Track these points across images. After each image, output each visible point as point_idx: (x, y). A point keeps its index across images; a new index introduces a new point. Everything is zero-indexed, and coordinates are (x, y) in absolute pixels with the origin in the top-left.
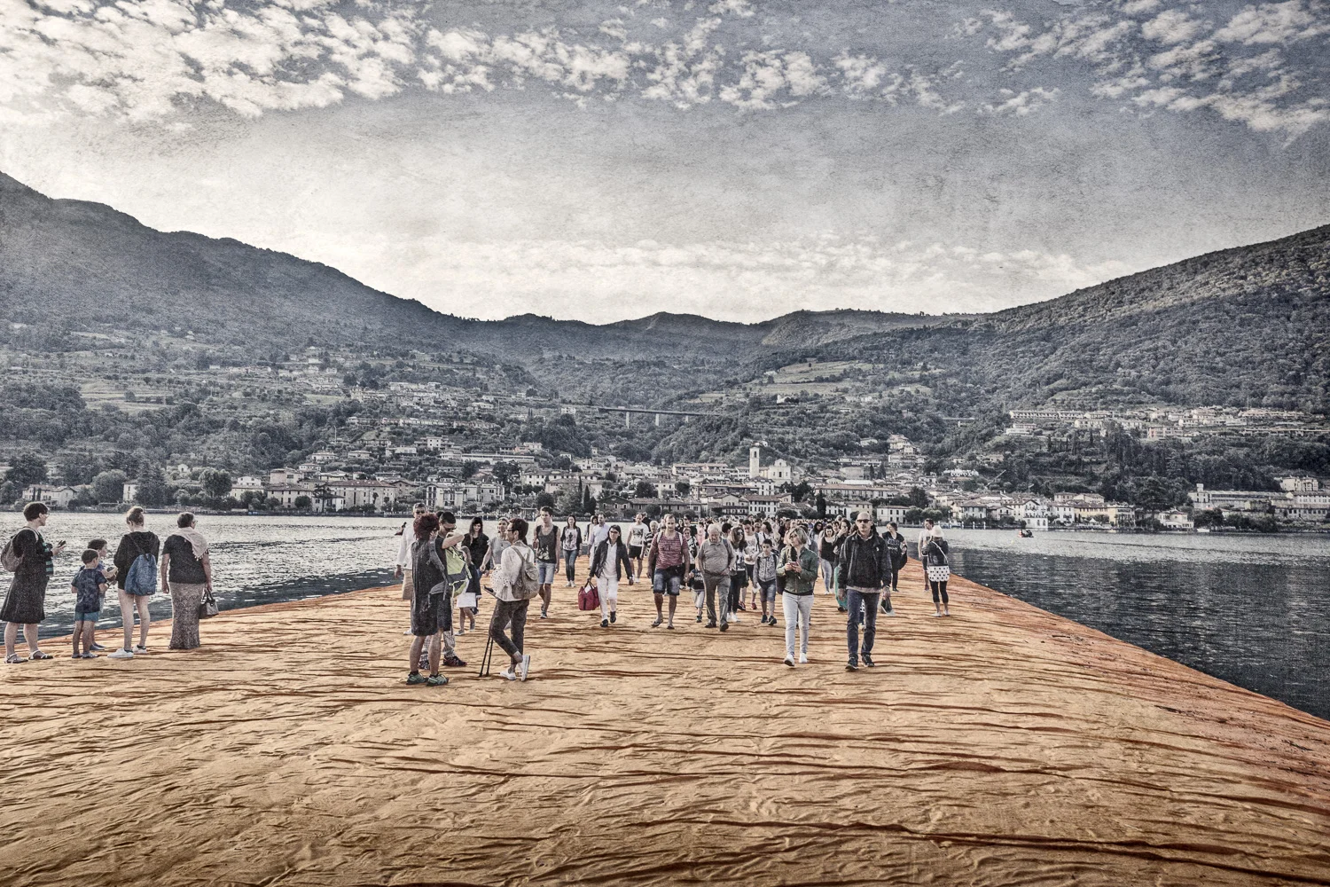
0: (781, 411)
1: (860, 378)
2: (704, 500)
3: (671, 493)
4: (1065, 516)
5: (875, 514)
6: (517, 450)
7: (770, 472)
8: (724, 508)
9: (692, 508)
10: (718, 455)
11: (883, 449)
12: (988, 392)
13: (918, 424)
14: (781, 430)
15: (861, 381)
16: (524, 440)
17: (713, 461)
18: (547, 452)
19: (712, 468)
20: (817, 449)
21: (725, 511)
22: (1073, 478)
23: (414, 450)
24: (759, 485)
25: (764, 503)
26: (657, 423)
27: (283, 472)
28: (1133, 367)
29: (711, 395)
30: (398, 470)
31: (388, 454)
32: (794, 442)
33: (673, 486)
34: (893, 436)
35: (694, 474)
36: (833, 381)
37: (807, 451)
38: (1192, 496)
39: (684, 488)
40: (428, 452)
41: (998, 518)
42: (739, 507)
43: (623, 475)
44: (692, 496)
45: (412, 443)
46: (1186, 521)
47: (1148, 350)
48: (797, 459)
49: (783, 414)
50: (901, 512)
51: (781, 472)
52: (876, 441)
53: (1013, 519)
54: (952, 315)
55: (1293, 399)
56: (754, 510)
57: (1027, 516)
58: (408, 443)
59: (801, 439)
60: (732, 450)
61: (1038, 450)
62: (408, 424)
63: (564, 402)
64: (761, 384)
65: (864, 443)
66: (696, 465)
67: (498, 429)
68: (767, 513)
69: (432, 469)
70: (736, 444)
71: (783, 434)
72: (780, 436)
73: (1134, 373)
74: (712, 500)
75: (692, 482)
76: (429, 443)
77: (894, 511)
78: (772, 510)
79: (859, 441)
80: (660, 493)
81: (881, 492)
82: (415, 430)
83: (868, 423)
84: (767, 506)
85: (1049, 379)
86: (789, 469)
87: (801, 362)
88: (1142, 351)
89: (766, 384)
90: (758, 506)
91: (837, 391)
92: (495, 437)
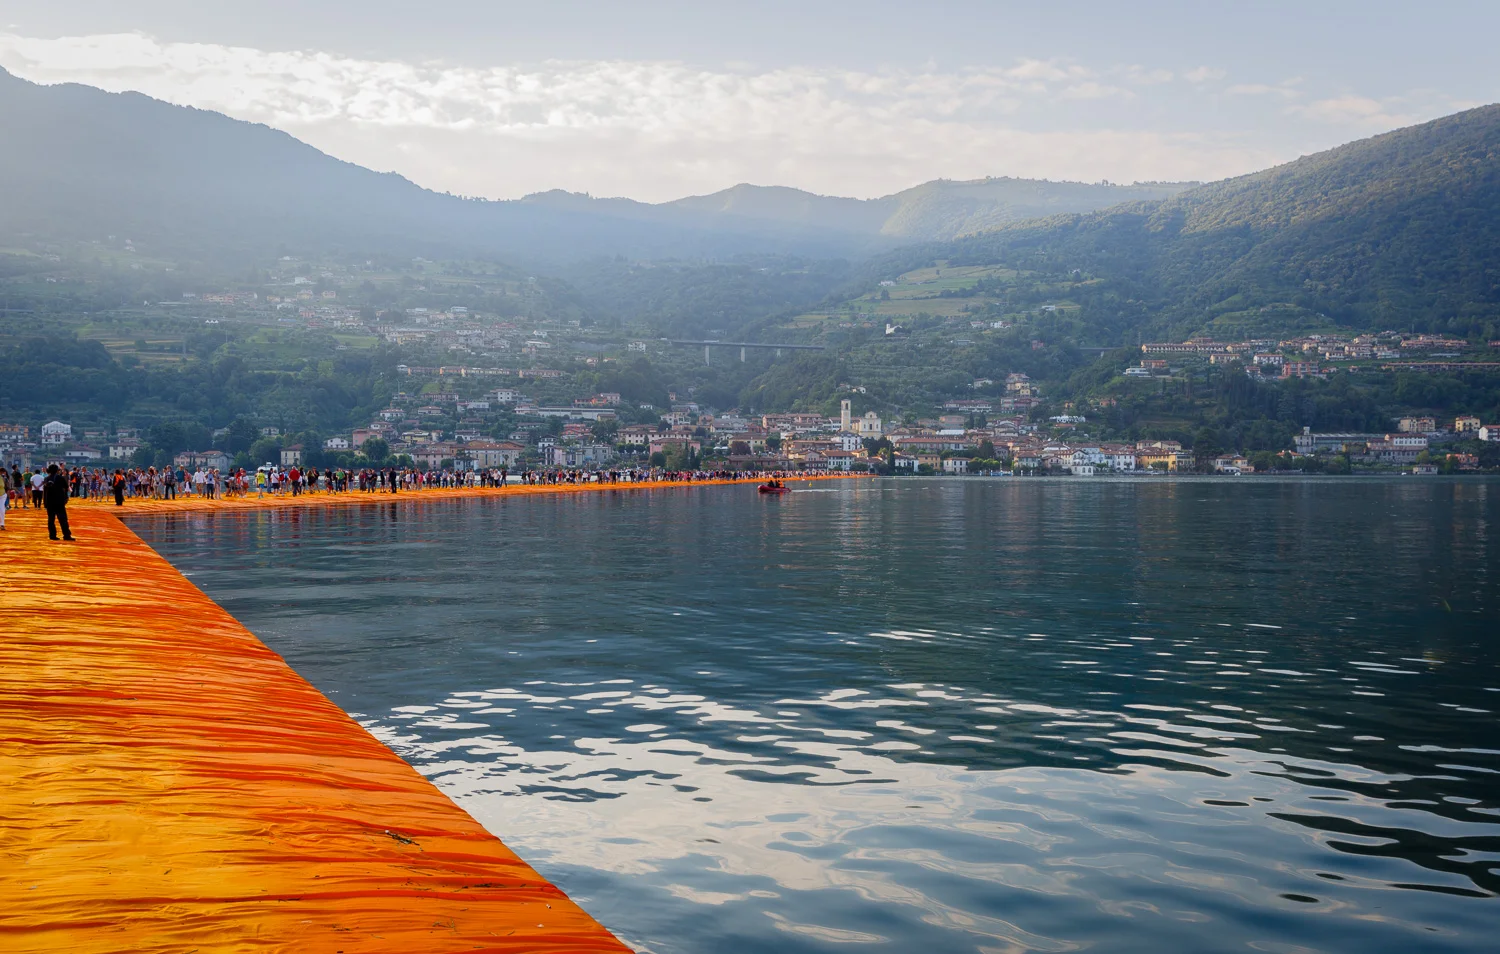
0: (889, 345)
1: (997, 291)
2: (791, 456)
3: (761, 449)
4: (1125, 464)
5: (942, 464)
6: (593, 402)
7: (861, 426)
8: (807, 462)
9: (780, 463)
10: (811, 403)
11: (998, 391)
12: (1151, 309)
13: (1047, 358)
14: (884, 372)
15: (998, 296)
16: (599, 390)
17: (806, 411)
18: (626, 403)
19: (804, 419)
20: (921, 394)
21: (808, 465)
22: (1183, 422)
23: (487, 405)
24: (846, 440)
25: (841, 458)
26: (743, 359)
27: (365, 432)
28: (1323, 278)
29: (810, 317)
30: (476, 427)
31: (460, 409)
32: (896, 386)
33: (764, 442)
34: (1013, 375)
35: (786, 425)
36: (963, 296)
37: (909, 397)
38: (1297, 439)
39: (774, 443)
40: (502, 406)
41: (1049, 466)
42: (820, 462)
43: (713, 430)
44: (781, 453)
45: (480, 396)
46: (1245, 466)
47: (1344, 256)
48: (897, 406)
49: (891, 350)
50: (964, 463)
51: (869, 425)
52: (990, 382)
53: (1061, 467)
54: (1146, 184)
55: (1480, 321)
56: (832, 463)
57: (1075, 464)
58: (477, 396)
59: (905, 382)
60: (827, 398)
61: (1152, 393)
62: (472, 374)
63: (629, 334)
64: (873, 300)
65: (978, 384)
66: (788, 415)
67: (568, 378)
68: (843, 466)
69: (511, 426)
70: (832, 391)
71: (885, 376)
72: (882, 379)
73: (1321, 287)
74: (797, 456)
75: (783, 435)
76: (499, 396)
77: (958, 462)
78: (848, 463)
79: (972, 382)
80: (752, 448)
81: (957, 445)
82: (480, 382)
83: (986, 359)
84: (843, 460)
85: (1222, 293)
86: (879, 422)
87: (927, 266)
88: (1336, 257)
89: (879, 301)
90: (836, 461)
91: (966, 310)
92: (568, 387)
